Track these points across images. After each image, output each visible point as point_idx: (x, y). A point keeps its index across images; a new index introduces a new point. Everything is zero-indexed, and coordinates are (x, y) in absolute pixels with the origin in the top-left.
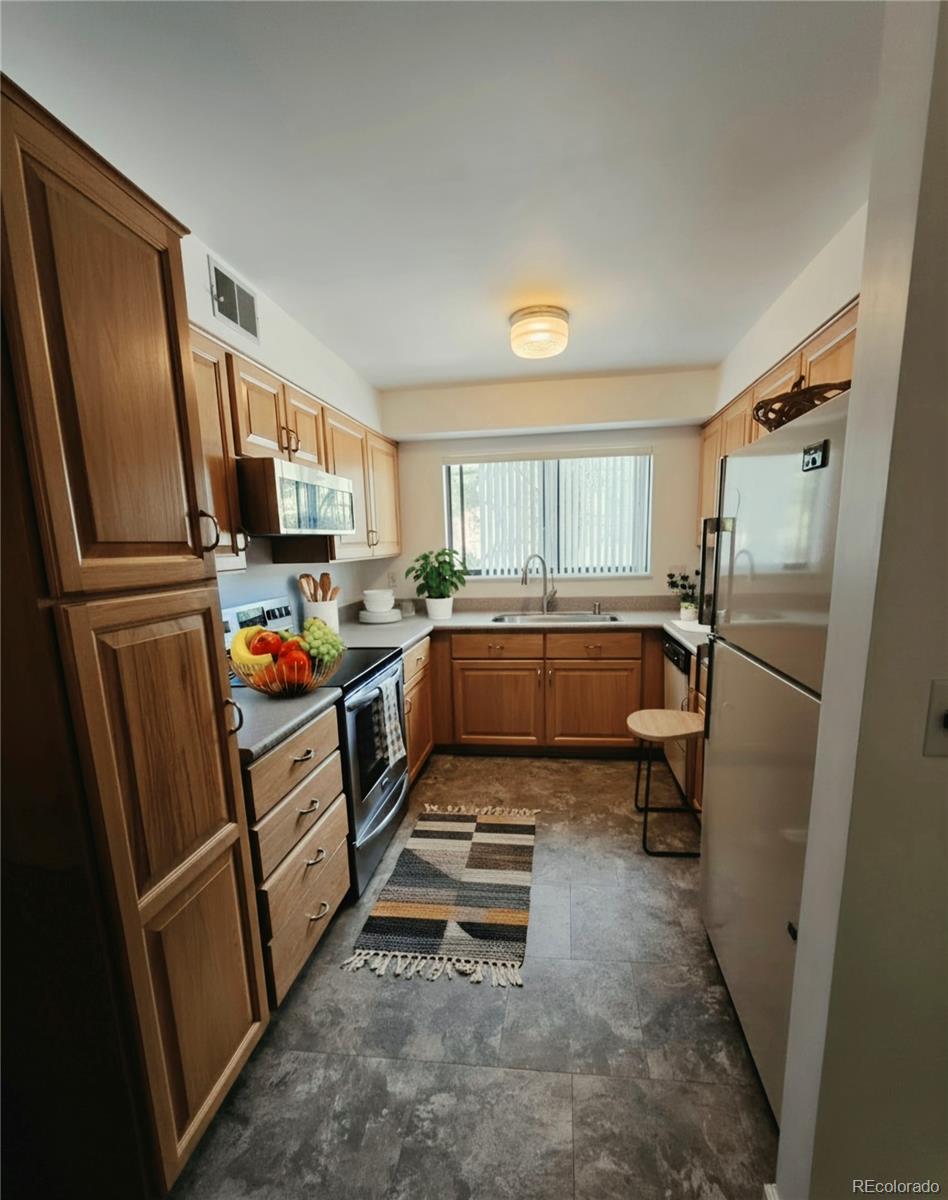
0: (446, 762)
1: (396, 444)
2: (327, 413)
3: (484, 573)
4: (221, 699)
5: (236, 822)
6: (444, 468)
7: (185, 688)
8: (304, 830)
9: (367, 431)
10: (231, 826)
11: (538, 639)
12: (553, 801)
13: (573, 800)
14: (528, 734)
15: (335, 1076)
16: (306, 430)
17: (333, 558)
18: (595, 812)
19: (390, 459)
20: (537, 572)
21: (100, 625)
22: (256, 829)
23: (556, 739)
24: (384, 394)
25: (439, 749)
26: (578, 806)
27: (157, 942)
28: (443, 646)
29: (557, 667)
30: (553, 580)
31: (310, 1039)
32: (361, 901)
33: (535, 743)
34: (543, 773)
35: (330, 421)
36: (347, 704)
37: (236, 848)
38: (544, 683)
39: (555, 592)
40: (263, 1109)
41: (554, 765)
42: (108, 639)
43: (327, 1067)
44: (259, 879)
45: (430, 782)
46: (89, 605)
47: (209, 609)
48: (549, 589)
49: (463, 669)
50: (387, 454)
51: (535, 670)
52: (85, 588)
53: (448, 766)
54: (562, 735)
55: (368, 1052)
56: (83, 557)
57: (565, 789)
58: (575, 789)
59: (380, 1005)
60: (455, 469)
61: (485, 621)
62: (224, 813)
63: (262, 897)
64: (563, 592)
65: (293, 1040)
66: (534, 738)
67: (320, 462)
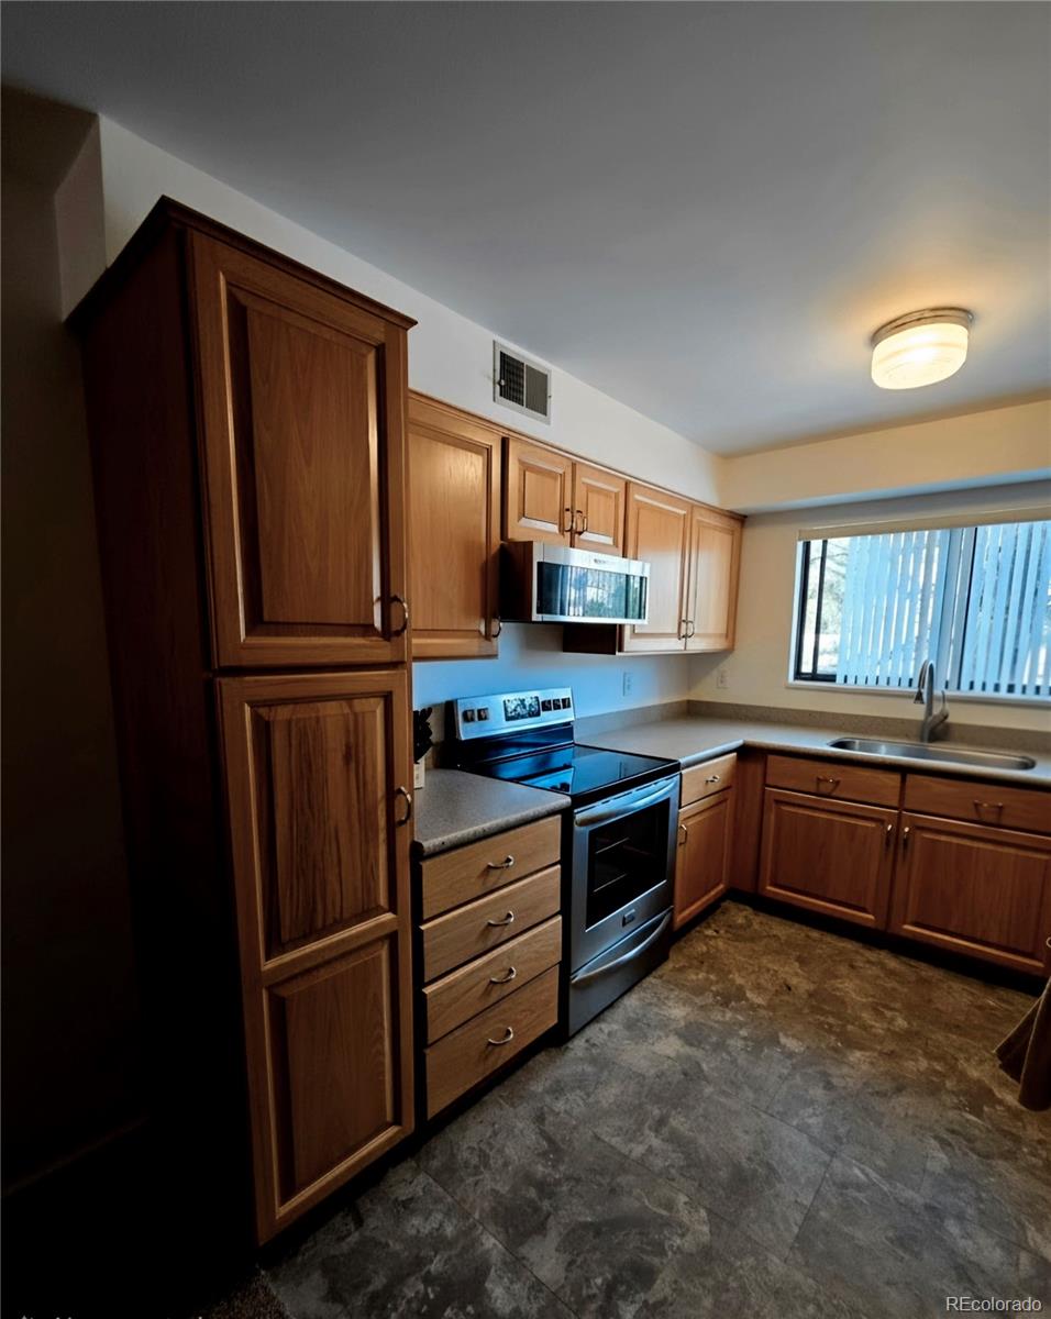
0: (740, 915)
1: (741, 520)
2: (632, 488)
3: (840, 679)
4: (393, 787)
5: (395, 912)
6: (800, 546)
7: (348, 771)
8: (490, 944)
9: (693, 505)
10: (389, 916)
11: (895, 779)
12: (866, 1016)
13: (901, 1023)
14: (863, 910)
15: (449, 1230)
16: (601, 511)
17: (621, 650)
18: (928, 1055)
19: (727, 538)
20: (910, 685)
21: (257, 698)
22: (423, 927)
23: (906, 927)
24: (728, 457)
25: (734, 895)
26: (908, 1036)
27: (279, 1007)
28: (754, 769)
29: (920, 824)
30: (944, 699)
31: (448, 1174)
32: (570, 1045)
33: (869, 925)
34: (874, 971)
35: (637, 496)
36: (579, 817)
37: (393, 938)
38: (896, 844)
39: (946, 717)
40: (377, 1220)
41: (892, 963)
42: (263, 711)
43: (447, 1214)
44: (419, 982)
45: (710, 932)
46: (247, 678)
47: (390, 693)
48: (936, 711)
49: (778, 802)
50: (722, 530)
51: (881, 822)
52: (244, 663)
53: (740, 921)
54: (916, 924)
55: (491, 1228)
56: (248, 633)
57: (897, 1005)
58: (910, 1010)
59: (529, 1179)
60: (816, 546)
61: (821, 743)
62: (383, 901)
63: (420, 1001)
64: (958, 716)
65: (435, 1164)
66: (871, 917)
67: (616, 543)
